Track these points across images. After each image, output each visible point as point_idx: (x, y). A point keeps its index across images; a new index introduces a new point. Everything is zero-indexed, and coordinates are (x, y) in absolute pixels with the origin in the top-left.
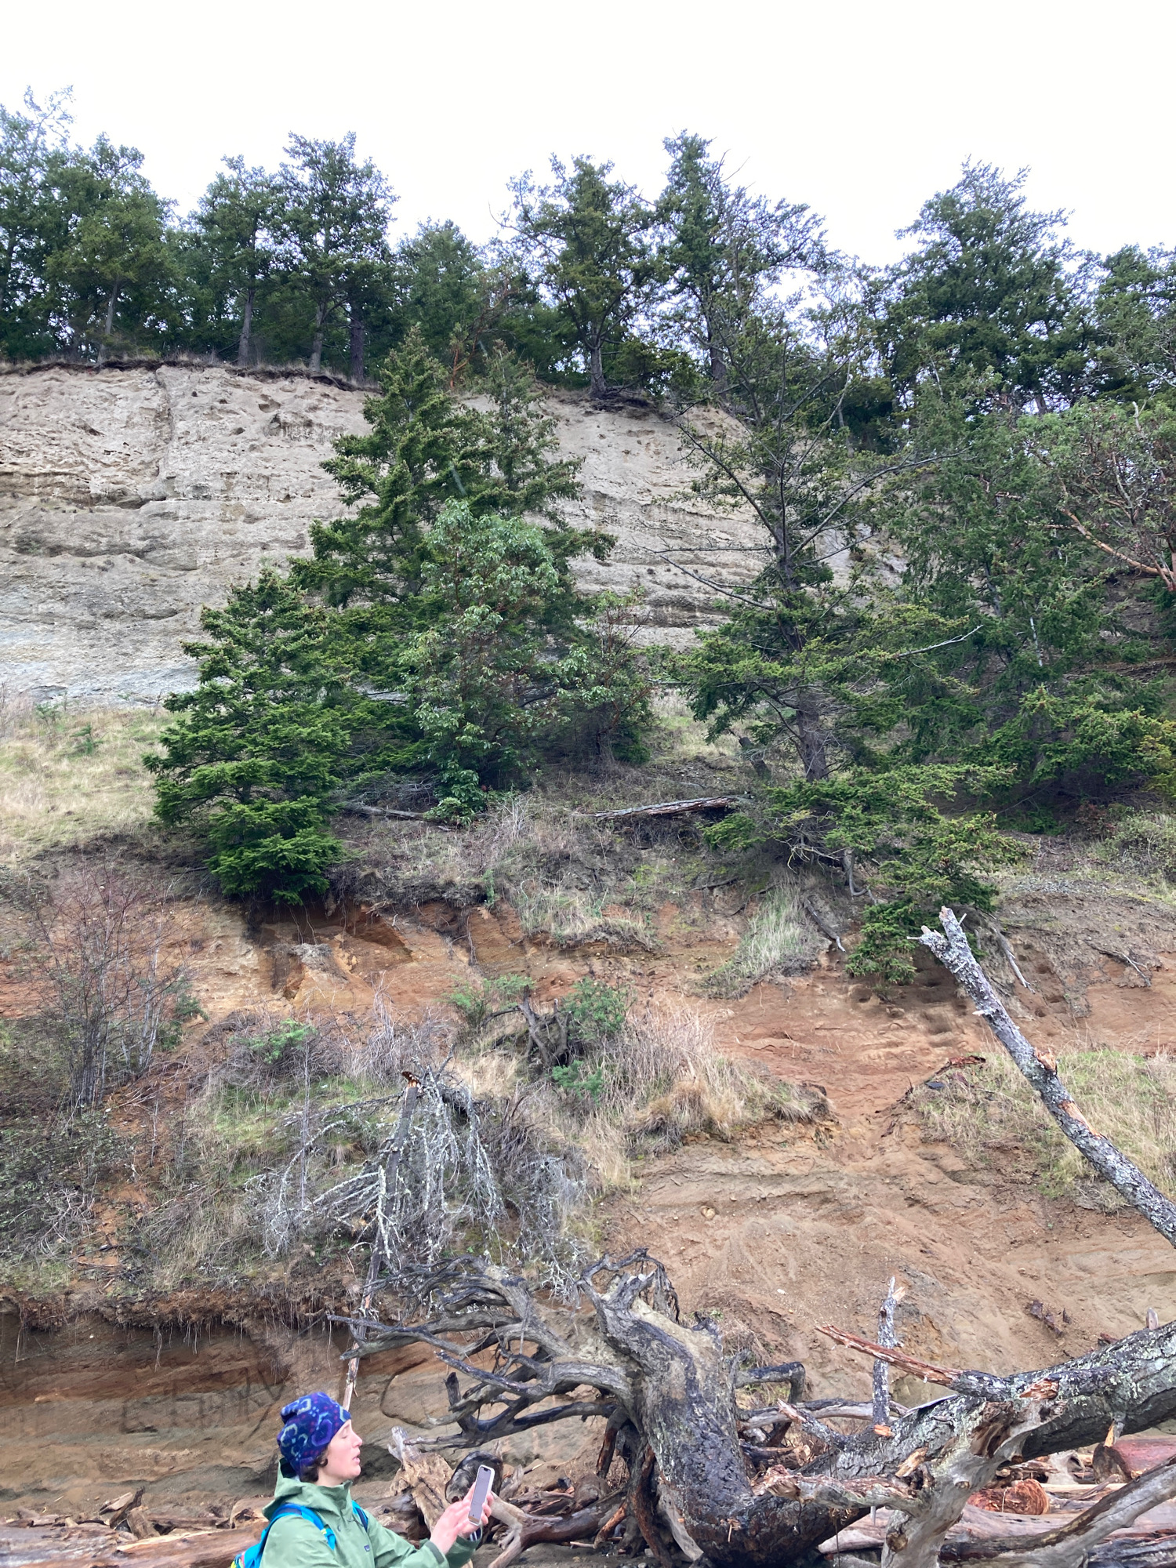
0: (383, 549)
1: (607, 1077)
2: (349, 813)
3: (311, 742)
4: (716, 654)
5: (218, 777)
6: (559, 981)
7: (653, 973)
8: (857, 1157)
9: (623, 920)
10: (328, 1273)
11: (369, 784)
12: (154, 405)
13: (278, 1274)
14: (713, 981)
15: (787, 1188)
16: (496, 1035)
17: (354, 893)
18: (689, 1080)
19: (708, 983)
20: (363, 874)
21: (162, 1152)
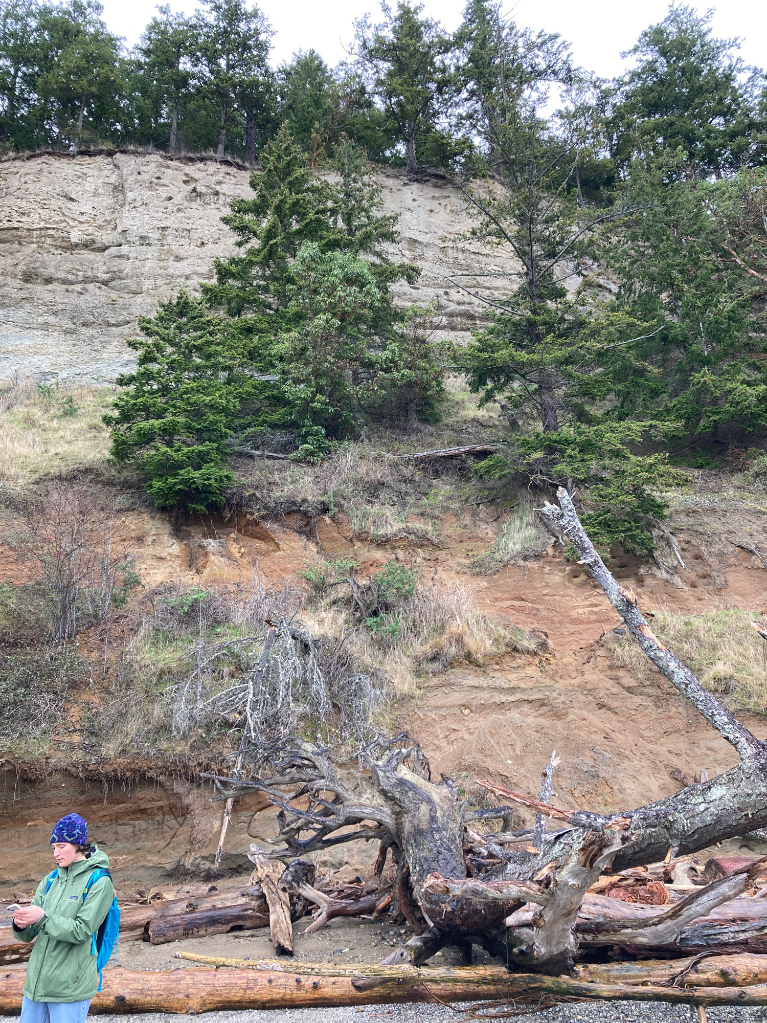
0: (264, 277)
1: (402, 624)
2: (240, 454)
3: (212, 406)
4: (485, 346)
5: (150, 429)
6: (374, 564)
7: (437, 559)
8: (566, 677)
9: (419, 525)
10: (214, 747)
11: (254, 436)
12: (113, 181)
13: (182, 748)
14: (477, 564)
15: (518, 696)
16: (333, 597)
17: (241, 506)
18: (456, 626)
19: (474, 566)
20: (248, 494)
21: (111, 670)
